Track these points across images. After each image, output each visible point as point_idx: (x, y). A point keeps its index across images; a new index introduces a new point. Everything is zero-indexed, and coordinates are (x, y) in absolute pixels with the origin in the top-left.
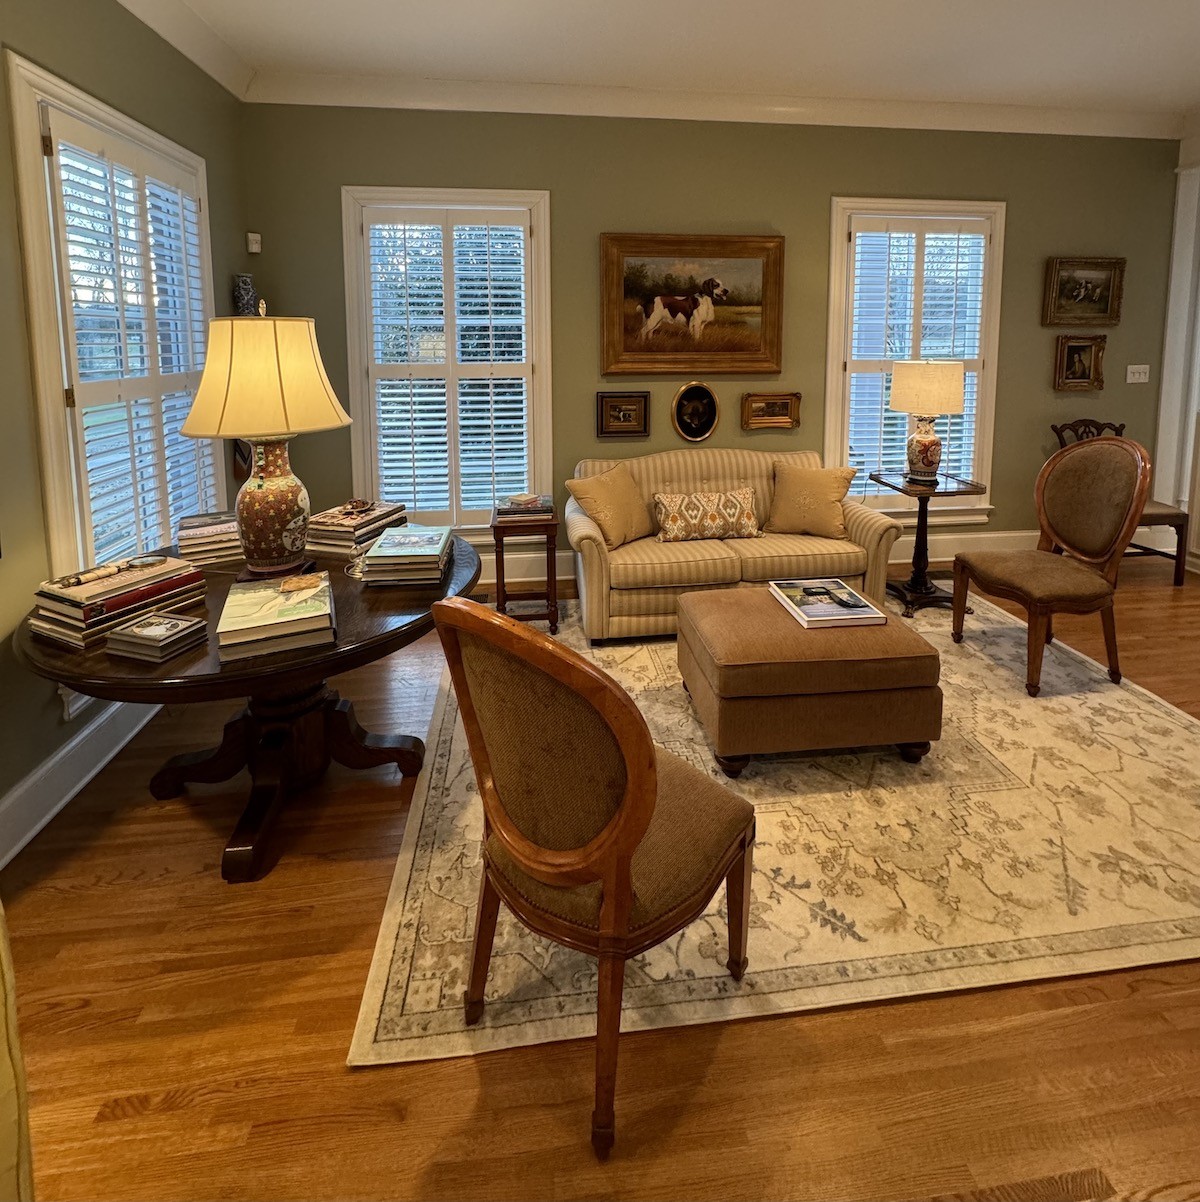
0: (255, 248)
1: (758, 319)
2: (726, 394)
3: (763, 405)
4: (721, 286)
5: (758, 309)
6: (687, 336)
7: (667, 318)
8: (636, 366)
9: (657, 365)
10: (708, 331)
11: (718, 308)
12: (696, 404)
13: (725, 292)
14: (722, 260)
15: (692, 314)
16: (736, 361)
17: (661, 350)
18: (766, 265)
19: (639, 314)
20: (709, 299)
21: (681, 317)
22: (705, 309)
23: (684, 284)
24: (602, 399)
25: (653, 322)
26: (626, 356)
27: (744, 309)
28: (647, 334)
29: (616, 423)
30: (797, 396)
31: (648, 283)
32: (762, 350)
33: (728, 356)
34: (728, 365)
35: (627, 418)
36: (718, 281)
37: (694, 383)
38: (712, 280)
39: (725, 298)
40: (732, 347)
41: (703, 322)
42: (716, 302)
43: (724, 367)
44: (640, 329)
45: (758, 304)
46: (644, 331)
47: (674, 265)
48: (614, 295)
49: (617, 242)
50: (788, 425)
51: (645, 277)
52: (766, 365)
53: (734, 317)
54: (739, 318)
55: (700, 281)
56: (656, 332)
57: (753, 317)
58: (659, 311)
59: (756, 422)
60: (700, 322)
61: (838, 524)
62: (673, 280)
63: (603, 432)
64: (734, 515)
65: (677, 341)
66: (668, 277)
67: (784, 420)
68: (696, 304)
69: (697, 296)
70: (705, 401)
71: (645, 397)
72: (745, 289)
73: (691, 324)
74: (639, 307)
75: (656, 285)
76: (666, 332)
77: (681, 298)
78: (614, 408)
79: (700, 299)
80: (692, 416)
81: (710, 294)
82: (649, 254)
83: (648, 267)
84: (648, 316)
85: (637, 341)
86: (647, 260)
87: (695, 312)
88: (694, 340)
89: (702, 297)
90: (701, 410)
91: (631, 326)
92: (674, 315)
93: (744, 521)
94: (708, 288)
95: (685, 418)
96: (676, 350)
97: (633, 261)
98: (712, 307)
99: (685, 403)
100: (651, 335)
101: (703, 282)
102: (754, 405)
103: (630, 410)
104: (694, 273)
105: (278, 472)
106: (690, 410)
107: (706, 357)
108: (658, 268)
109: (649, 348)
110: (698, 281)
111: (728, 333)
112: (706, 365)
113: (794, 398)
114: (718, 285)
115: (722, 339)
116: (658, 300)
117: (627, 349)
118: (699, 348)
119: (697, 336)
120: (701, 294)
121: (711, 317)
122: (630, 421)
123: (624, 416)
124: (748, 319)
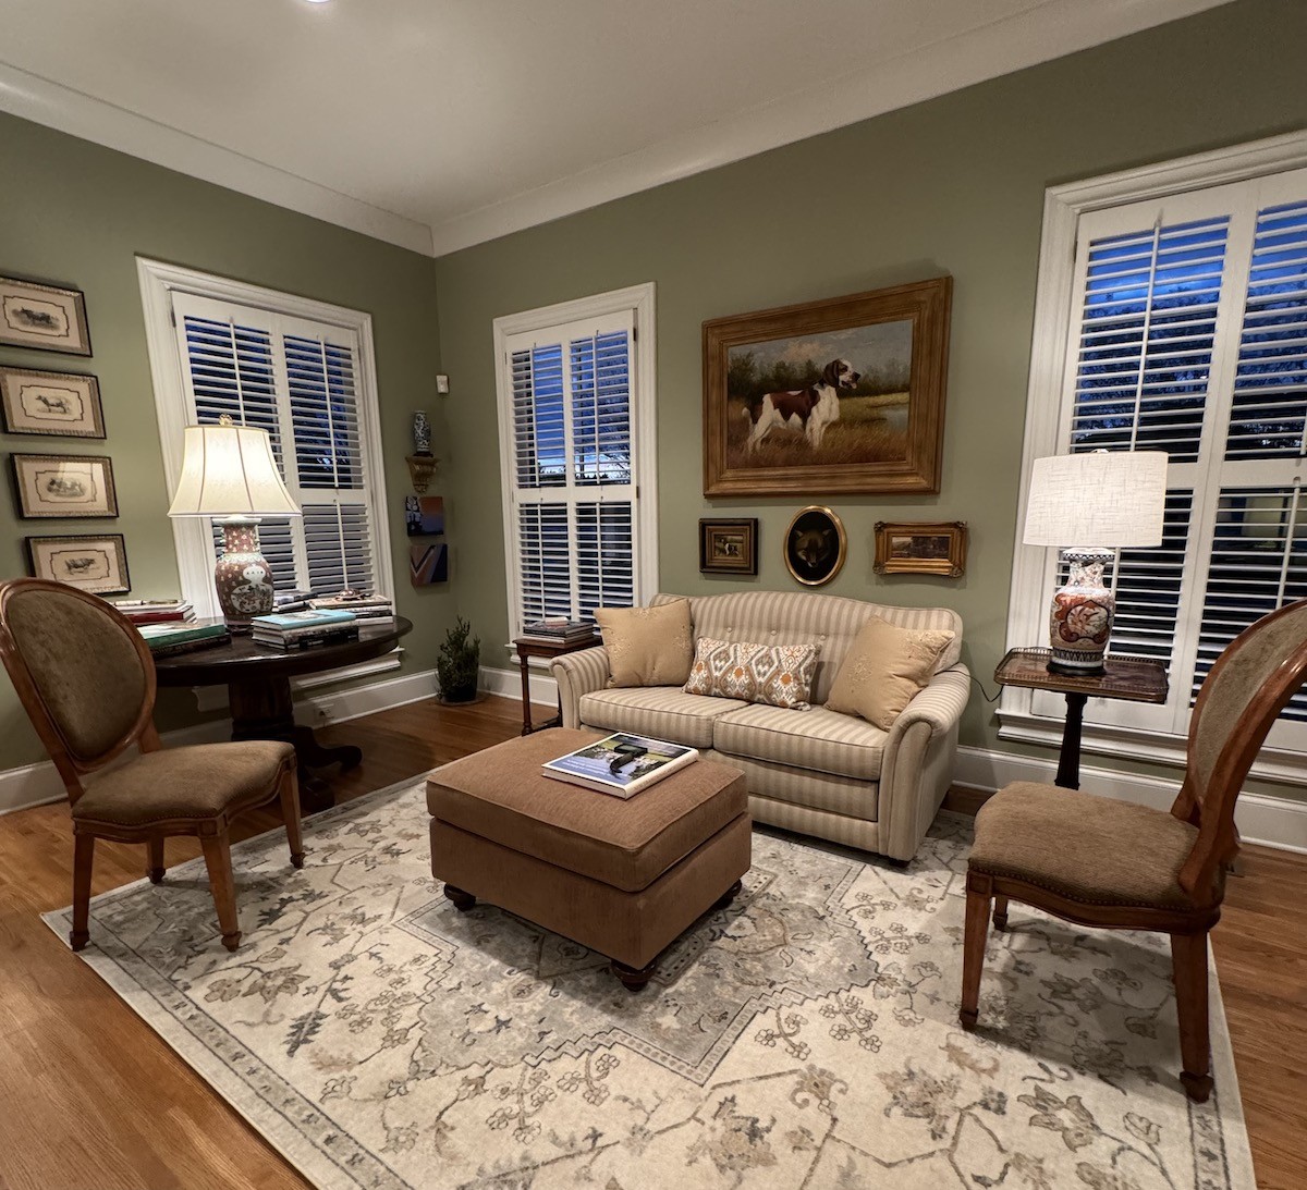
0: (442, 388)
1: (904, 413)
2: (855, 523)
3: (909, 540)
4: (850, 369)
5: (903, 397)
6: (804, 444)
7: (777, 422)
8: (739, 485)
9: (763, 484)
10: (831, 435)
11: (846, 401)
12: (813, 535)
13: (856, 376)
14: (850, 331)
15: (809, 413)
16: (866, 476)
17: (771, 464)
18: (917, 329)
19: (745, 420)
20: (833, 389)
21: (795, 418)
22: (828, 405)
23: (800, 374)
24: (704, 525)
25: (760, 429)
26: (729, 474)
27: (882, 399)
28: (755, 444)
29: (721, 557)
30: (959, 527)
31: (756, 378)
32: (909, 459)
33: (856, 468)
34: (853, 482)
35: (733, 551)
36: (845, 362)
37: (811, 507)
38: (837, 362)
39: (854, 386)
40: (865, 456)
41: (823, 424)
42: (841, 394)
43: (850, 484)
44: (745, 439)
45: (905, 388)
46: (750, 441)
47: (785, 349)
48: (714, 397)
49: (719, 331)
50: (945, 572)
51: (751, 370)
52: (911, 480)
53: (868, 413)
54: (875, 413)
55: (821, 366)
56: (765, 440)
57: (896, 410)
58: (769, 412)
59: (896, 565)
60: (820, 424)
61: (888, 708)
62: (786, 369)
63: (706, 566)
64: (765, 674)
65: (790, 451)
66: (781, 366)
67: (940, 565)
68: (815, 399)
69: (816, 387)
70: (826, 533)
71: (754, 525)
72: (885, 370)
73: (808, 428)
74: (745, 410)
75: (765, 379)
76: (777, 440)
77: (796, 391)
78: (719, 538)
79: (820, 392)
80: (808, 551)
81: (835, 383)
82: (755, 337)
83: (756, 356)
84: (755, 421)
85: (743, 454)
86: (755, 347)
87: (814, 409)
88: (811, 448)
89: (823, 387)
90: (820, 544)
91: (736, 434)
92: (786, 416)
93: (778, 683)
94: (832, 374)
95: (800, 554)
96: (788, 463)
97: (737, 351)
98: (836, 401)
99: (800, 534)
100: (758, 446)
101: (824, 367)
102: (895, 540)
103: (736, 542)
104: (812, 356)
105: (235, 550)
106: (806, 545)
107: (823, 470)
108: (768, 355)
109: (757, 463)
110: (818, 366)
111: (858, 435)
112: (824, 481)
113: (956, 530)
114: (846, 369)
115: (850, 445)
116: (767, 399)
117: (733, 466)
118: (818, 460)
119: (816, 443)
120: (822, 384)
121: (835, 416)
122: (736, 555)
123: (730, 548)
124: (888, 413)
